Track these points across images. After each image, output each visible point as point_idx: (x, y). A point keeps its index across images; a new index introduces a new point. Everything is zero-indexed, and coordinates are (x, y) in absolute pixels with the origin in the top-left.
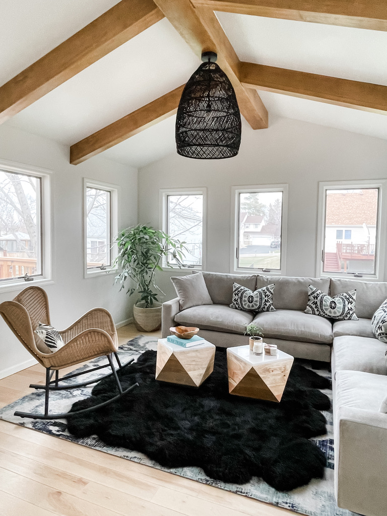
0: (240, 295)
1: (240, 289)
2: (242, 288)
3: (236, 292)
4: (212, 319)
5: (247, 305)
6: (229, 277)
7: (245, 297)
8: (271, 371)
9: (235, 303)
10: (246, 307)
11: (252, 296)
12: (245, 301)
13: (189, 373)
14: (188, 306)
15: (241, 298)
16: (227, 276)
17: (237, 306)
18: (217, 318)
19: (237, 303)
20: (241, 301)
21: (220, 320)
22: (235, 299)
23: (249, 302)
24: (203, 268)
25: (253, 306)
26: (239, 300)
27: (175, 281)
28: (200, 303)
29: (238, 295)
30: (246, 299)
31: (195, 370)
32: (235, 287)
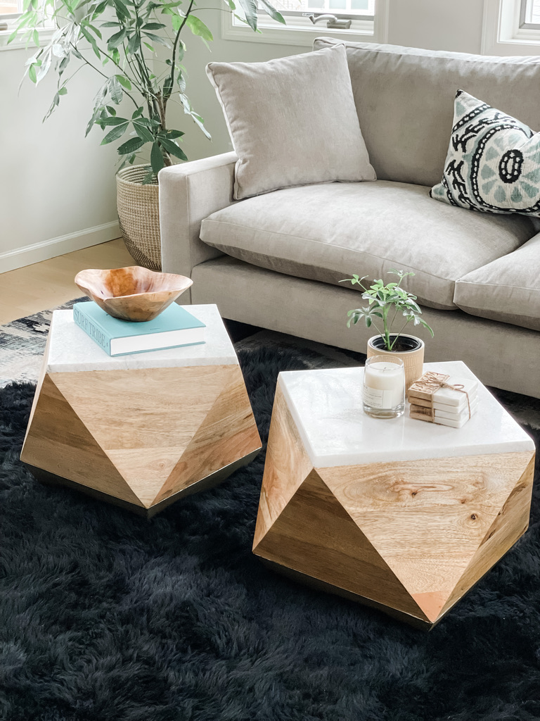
0: (471, 145)
1: (475, 122)
2: (490, 114)
3: (461, 132)
4: (329, 241)
5: (494, 189)
6: (448, 66)
7: (492, 155)
8: (406, 495)
9: (450, 179)
10: (490, 198)
11: (518, 153)
12: (488, 172)
13: (109, 453)
14: (264, 183)
15: (475, 160)
16: (442, 61)
17: (456, 193)
18: (349, 237)
19: (455, 182)
20: (473, 173)
21: (359, 247)
22: (452, 164)
23: (504, 178)
24: (378, 28)
25: (516, 197)
26: (465, 171)
27: (223, 79)
28: (316, 175)
29: (464, 144)
30: (494, 164)
31: (138, 445)
32: (461, 110)
